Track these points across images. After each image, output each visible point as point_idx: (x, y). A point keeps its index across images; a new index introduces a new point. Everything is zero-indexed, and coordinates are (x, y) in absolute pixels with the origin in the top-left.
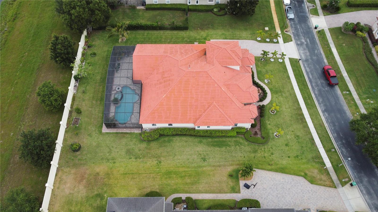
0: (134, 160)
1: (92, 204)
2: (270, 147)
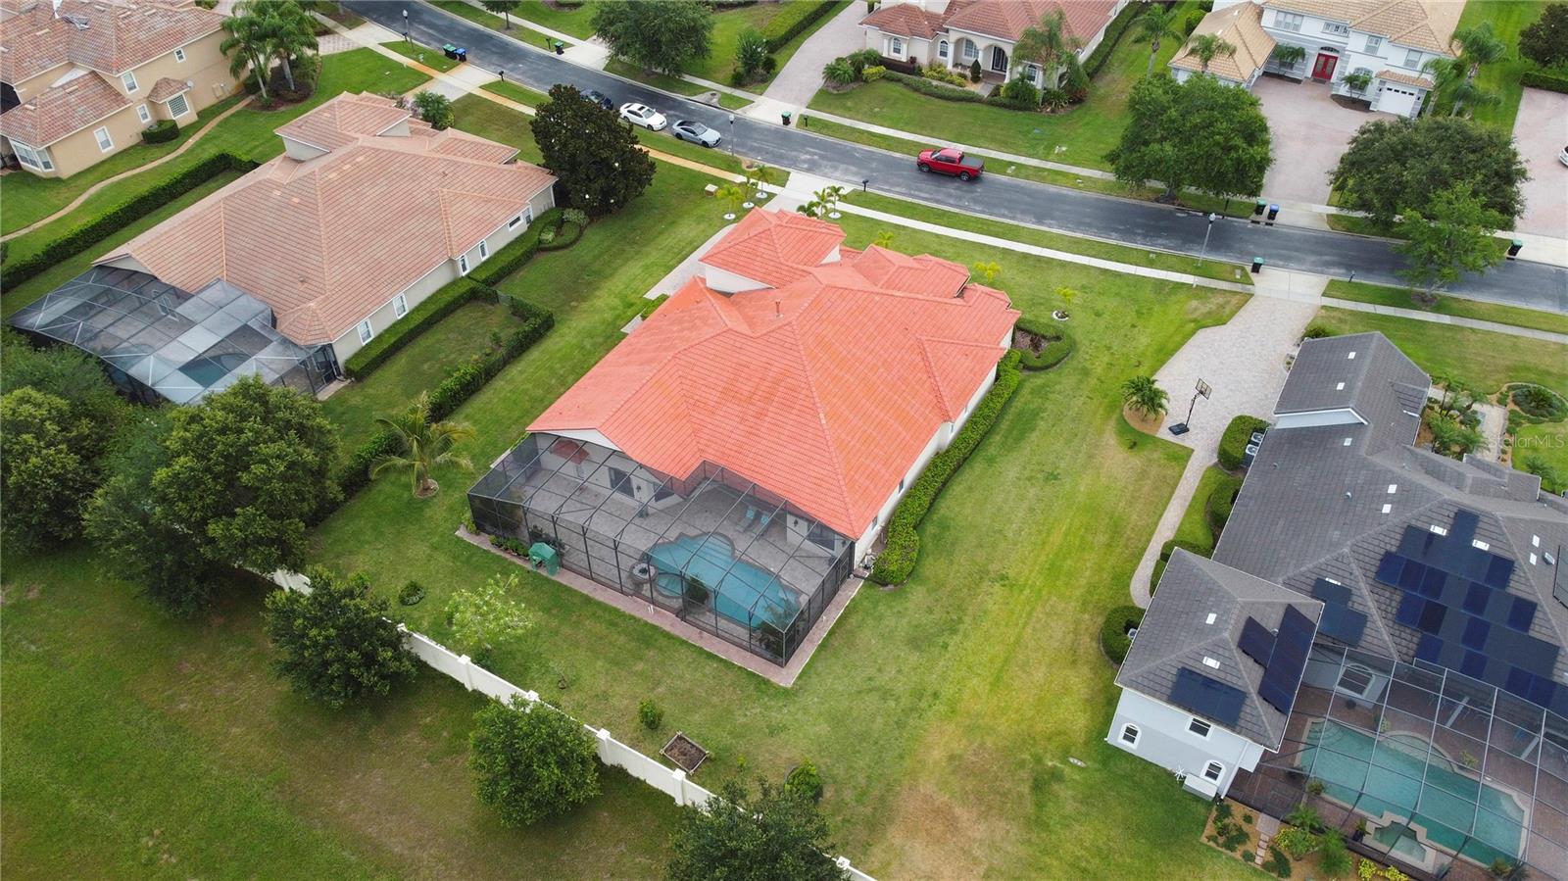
0: (957, 638)
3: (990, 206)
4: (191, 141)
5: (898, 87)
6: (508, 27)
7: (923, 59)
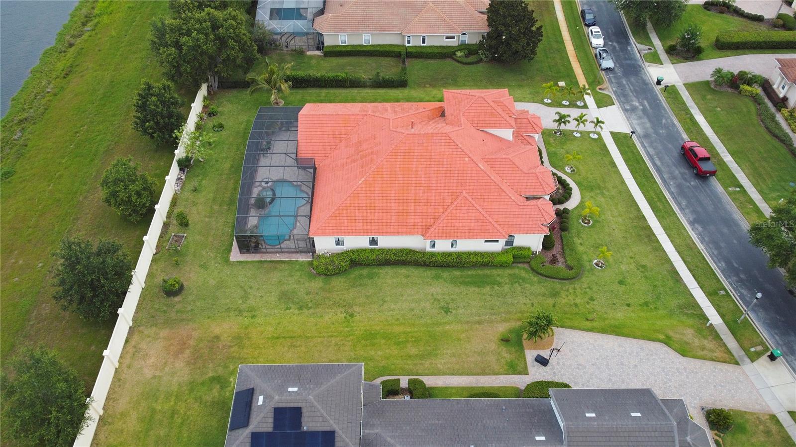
0: (296, 311)
1: (201, 398)
2: (585, 286)
5: (755, 107)
7: (793, 102)
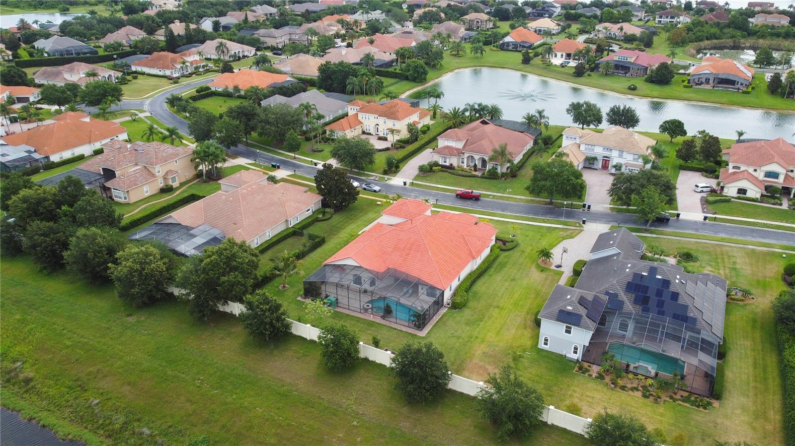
3: (483, 207)
4: (178, 192)
5: (447, 173)
6: (295, 158)
7: (455, 164)
